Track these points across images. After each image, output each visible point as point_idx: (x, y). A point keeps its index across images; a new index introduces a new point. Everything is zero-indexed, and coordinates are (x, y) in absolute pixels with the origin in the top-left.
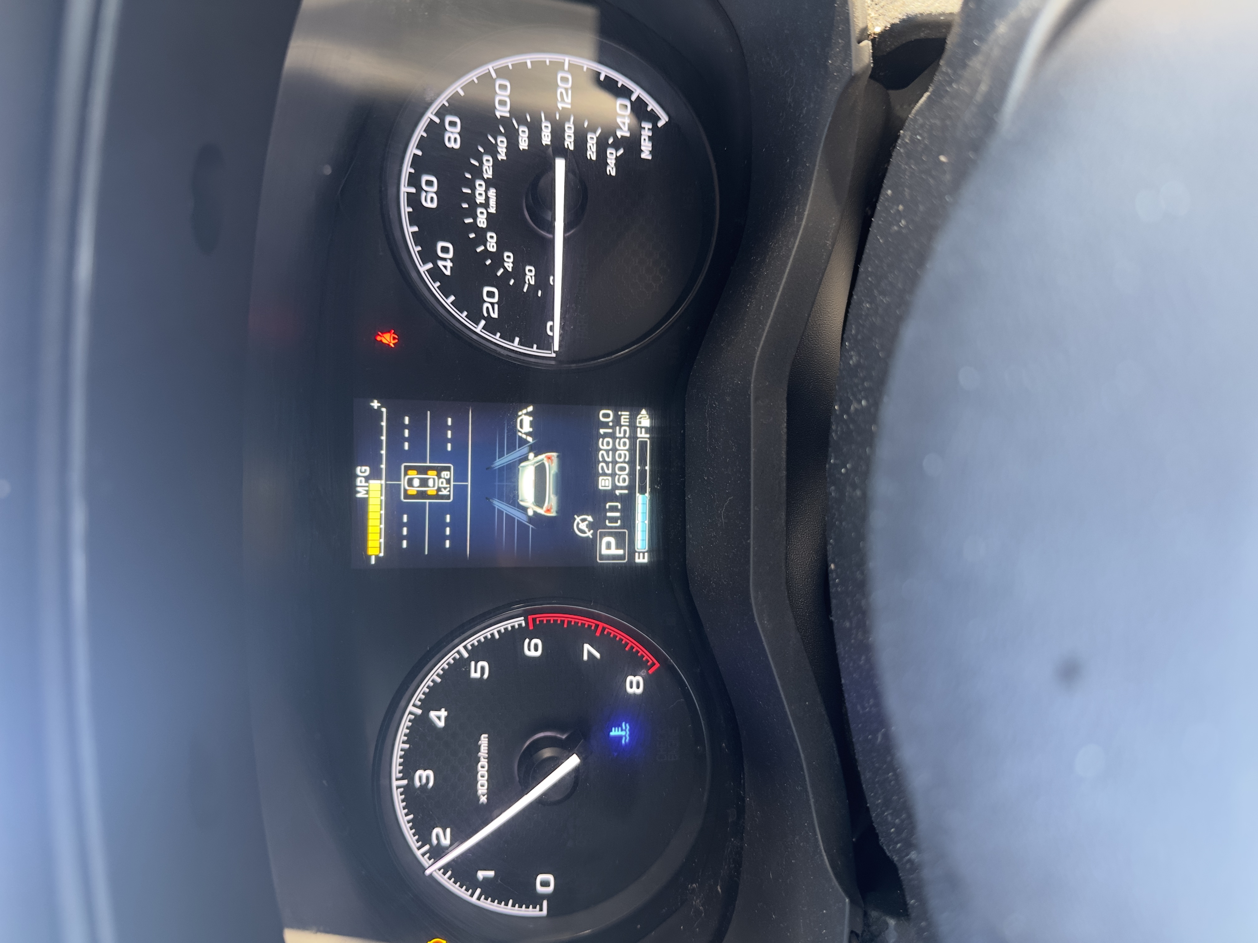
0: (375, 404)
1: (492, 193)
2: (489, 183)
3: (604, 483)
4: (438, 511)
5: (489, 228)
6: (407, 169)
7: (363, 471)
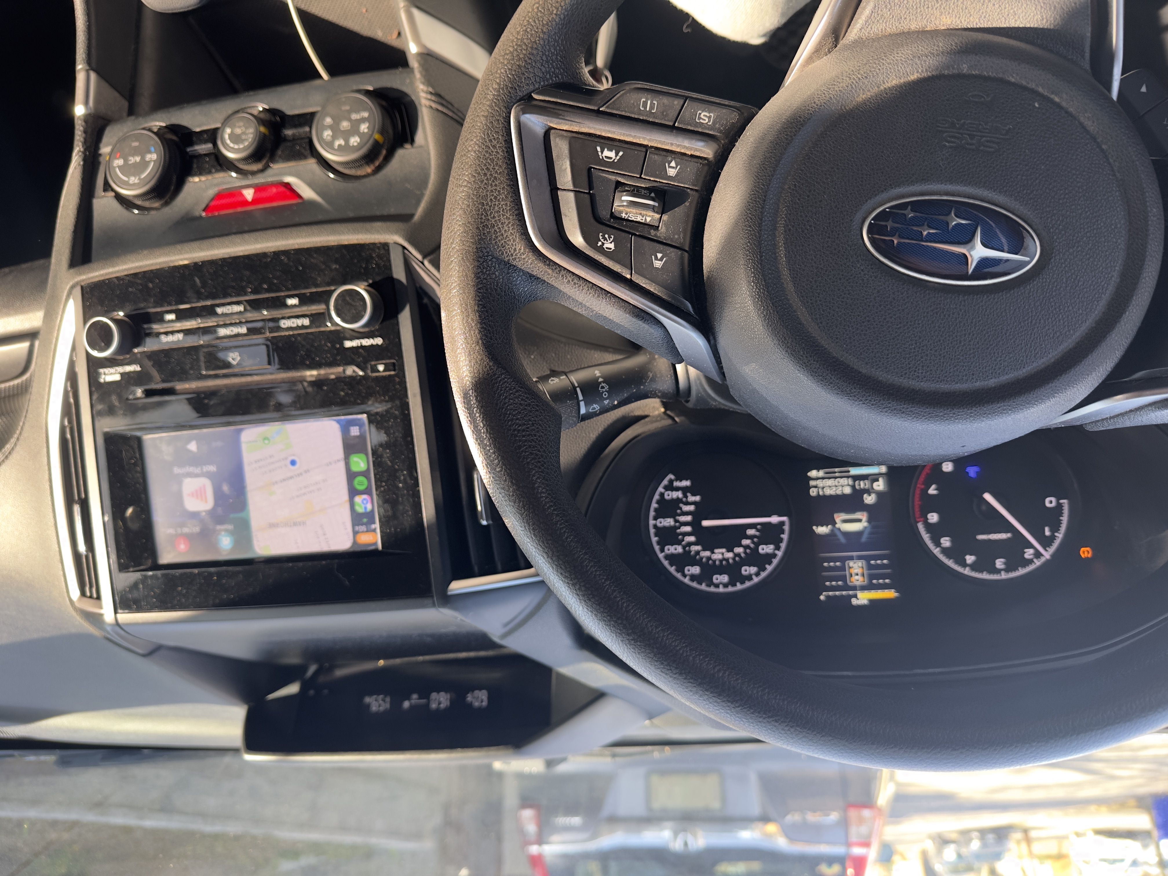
0: (822, 598)
1: (716, 551)
2: (713, 553)
3: (848, 490)
4: (870, 567)
5: (732, 551)
6: (712, 589)
7: (854, 602)
